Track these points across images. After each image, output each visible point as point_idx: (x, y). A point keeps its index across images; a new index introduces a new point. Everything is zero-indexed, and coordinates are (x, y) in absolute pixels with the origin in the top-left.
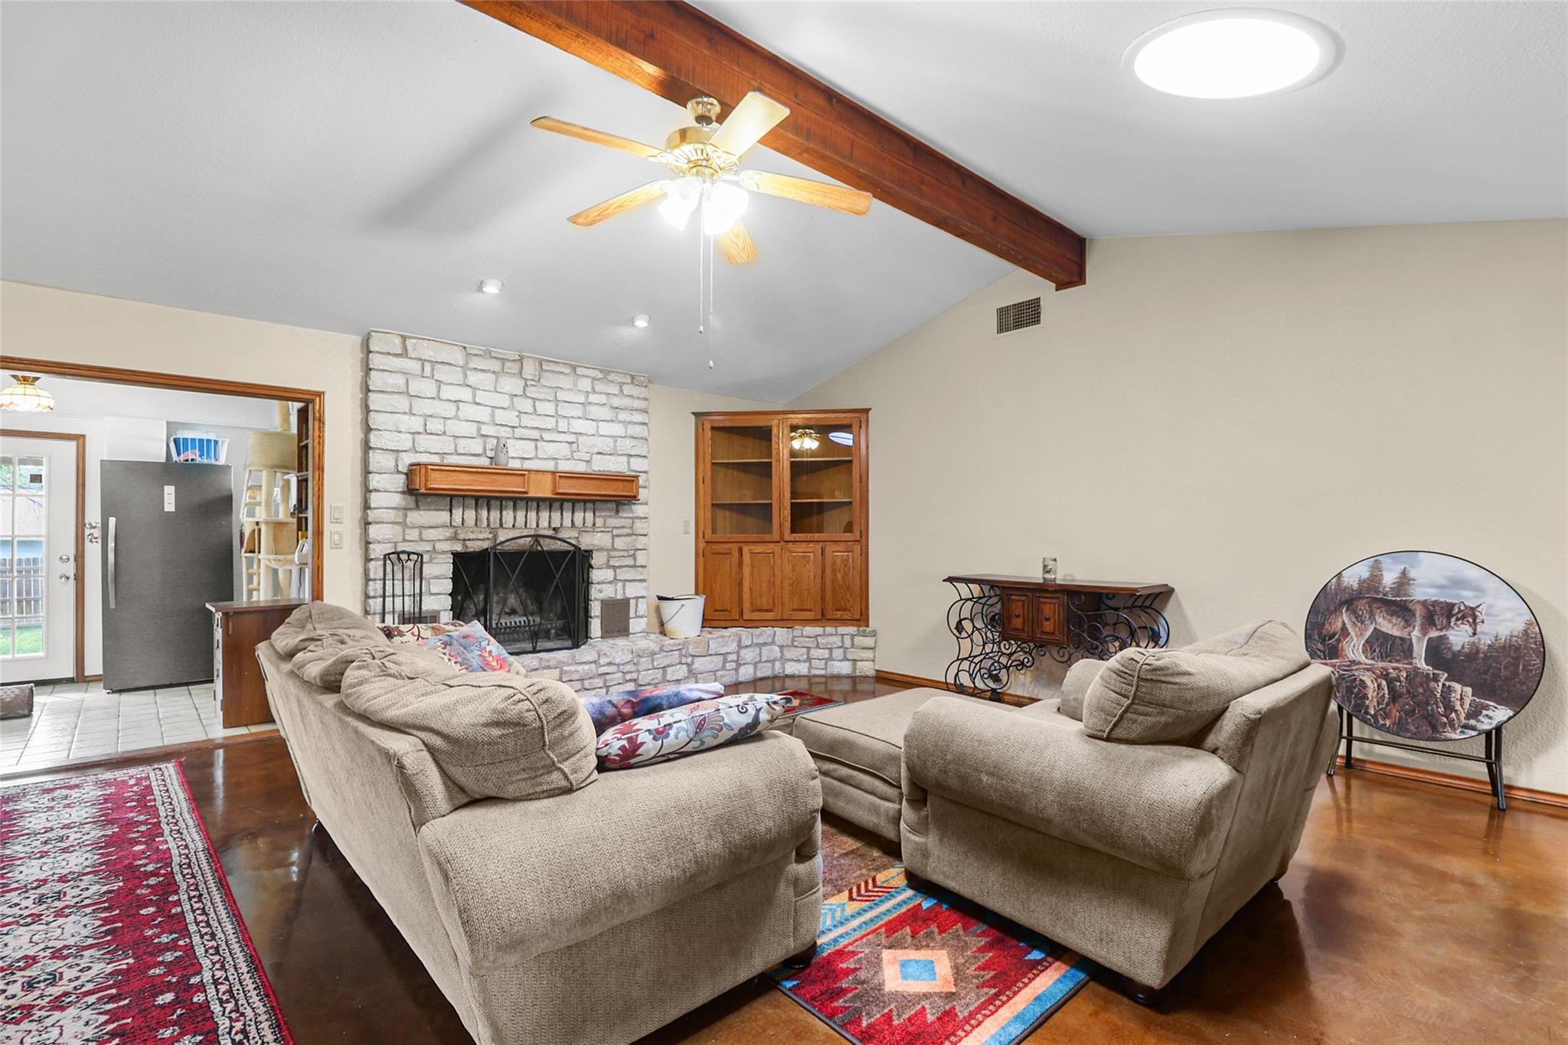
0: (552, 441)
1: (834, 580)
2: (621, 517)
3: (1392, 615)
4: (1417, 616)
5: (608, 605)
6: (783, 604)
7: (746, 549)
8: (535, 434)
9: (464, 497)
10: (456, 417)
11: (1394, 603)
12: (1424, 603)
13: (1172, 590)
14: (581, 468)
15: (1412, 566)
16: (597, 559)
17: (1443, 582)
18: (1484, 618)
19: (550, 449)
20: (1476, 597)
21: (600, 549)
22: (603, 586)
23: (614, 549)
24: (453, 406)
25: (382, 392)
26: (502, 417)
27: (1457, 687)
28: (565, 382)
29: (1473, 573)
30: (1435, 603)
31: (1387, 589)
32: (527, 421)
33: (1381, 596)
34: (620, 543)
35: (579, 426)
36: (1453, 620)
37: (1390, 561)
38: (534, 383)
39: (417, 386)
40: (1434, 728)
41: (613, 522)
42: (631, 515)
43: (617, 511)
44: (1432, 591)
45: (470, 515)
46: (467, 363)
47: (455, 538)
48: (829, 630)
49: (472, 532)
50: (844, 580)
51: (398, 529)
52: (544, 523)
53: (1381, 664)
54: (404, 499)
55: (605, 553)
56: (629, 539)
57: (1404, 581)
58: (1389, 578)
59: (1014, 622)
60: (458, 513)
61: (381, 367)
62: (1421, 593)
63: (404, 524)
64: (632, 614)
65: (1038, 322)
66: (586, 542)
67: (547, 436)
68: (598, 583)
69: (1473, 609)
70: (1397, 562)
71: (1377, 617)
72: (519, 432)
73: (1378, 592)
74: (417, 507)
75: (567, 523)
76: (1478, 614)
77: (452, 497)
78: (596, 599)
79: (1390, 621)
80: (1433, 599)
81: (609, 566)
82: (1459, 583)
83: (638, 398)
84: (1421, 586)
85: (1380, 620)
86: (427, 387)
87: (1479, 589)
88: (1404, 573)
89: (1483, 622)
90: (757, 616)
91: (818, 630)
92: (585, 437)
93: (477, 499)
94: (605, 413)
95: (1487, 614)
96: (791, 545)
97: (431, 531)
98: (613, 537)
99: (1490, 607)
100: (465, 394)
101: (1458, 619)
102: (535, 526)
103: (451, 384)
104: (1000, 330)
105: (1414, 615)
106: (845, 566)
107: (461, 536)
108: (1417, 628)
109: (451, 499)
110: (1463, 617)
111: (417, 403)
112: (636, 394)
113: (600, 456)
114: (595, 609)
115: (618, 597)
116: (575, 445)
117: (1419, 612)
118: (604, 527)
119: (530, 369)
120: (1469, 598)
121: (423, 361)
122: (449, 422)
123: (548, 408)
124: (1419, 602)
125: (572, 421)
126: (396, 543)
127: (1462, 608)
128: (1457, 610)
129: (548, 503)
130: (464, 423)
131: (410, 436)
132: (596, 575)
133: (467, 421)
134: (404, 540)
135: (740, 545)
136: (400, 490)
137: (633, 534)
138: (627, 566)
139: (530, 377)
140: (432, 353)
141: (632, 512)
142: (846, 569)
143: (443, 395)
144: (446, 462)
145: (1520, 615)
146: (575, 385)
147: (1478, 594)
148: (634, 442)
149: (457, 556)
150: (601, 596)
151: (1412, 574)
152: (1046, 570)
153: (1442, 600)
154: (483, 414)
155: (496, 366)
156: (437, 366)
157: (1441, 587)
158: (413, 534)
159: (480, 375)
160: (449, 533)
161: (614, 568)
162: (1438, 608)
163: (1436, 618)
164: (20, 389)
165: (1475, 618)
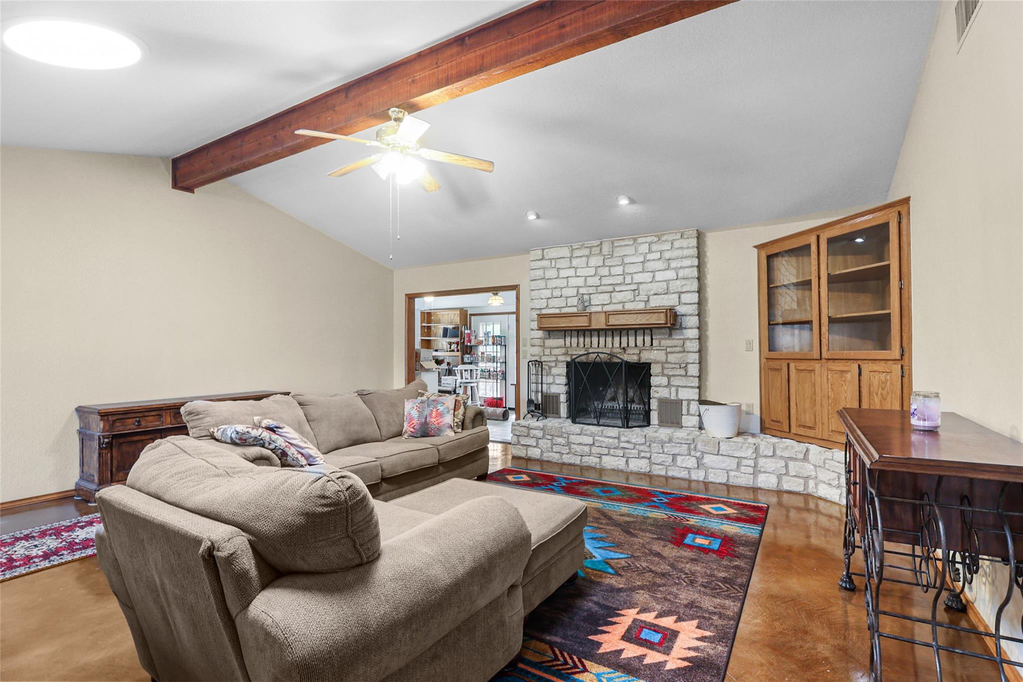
0: (621, 291)
2: (674, 339)
5: (662, 402)
6: (823, 424)
7: (792, 365)
8: (610, 288)
9: (571, 330)
10: (567, 286)
14: (641, 306)
16: (655, 369)
19: (618, 297)
21: (657, 362)
22: (660, 388)
23: (667, 362)
24: (565, 280)
25: (535, 280)
26: (591, 281)
28: (630, 251)
32: (605, 281)
34: (672, 358)
35: (638, 278)
38: (609, 256)
41: (668, 342)
42: (682, 337)
43: (670, 335)
45: (574, 340)
46: (572, 254)
47: (566, 354)
49: (576, 351)
51: (540, 349)
52: (617, 344)
54: (544, 333)
55: (660, 365)
56: (681, 355)
60: (568, 339)
61: (534, 268)
63: (543, 346)
64: (684, 411)
66: (646, 357)
67: (617, 289)
68: (655, 386)
72: (600, 289)
74: (550, 338)
75: (632, 344)
77: (565, 331)
78: (654, 398)
81: (663, 375)
83: (688, 248)
86: (552, 273)
92: (645, 285)
93: (578, 331)
96: (830, 363)
97: (556, 350)
98: (667, 354)
100: (571, 272)
102: (611, 346)
103: (565, 268)
106: (883, 389)
107: (570, 353)
109: (565, 332)
111: (549, 282)
112: (685, 245)
113: (655, 296)
114: (654, 404)
115: (672, 398)
116: (637, 291)
118: (659, 346)
119: (606, 249)
121: (551, 260)
122: (563, 290)
123: (619, 270)
125: (634, 276)
126: (541, 356)
129: (619, 332)
130: (571, 289)
131: (546, 300)
132: (654, 381)
133: (573, 287)
134: (544, 355)
135: (788, 361)
137: (684, 351)
138: (680, 375)
139: (607, 253)
140: (554, 254)
141: (683, 334)
143: (561, 276)
144: (562, 312)
146: (636, 250)
148: (684, 282)
149: (568, 364)
150: (657, 395)
154: (580, 282)
155: (586, 252)
156: (558, 260)
158: (547, 352)
159: (579, 260)
160: (563, 351)
161: (669, 377)
164: (494, 297)
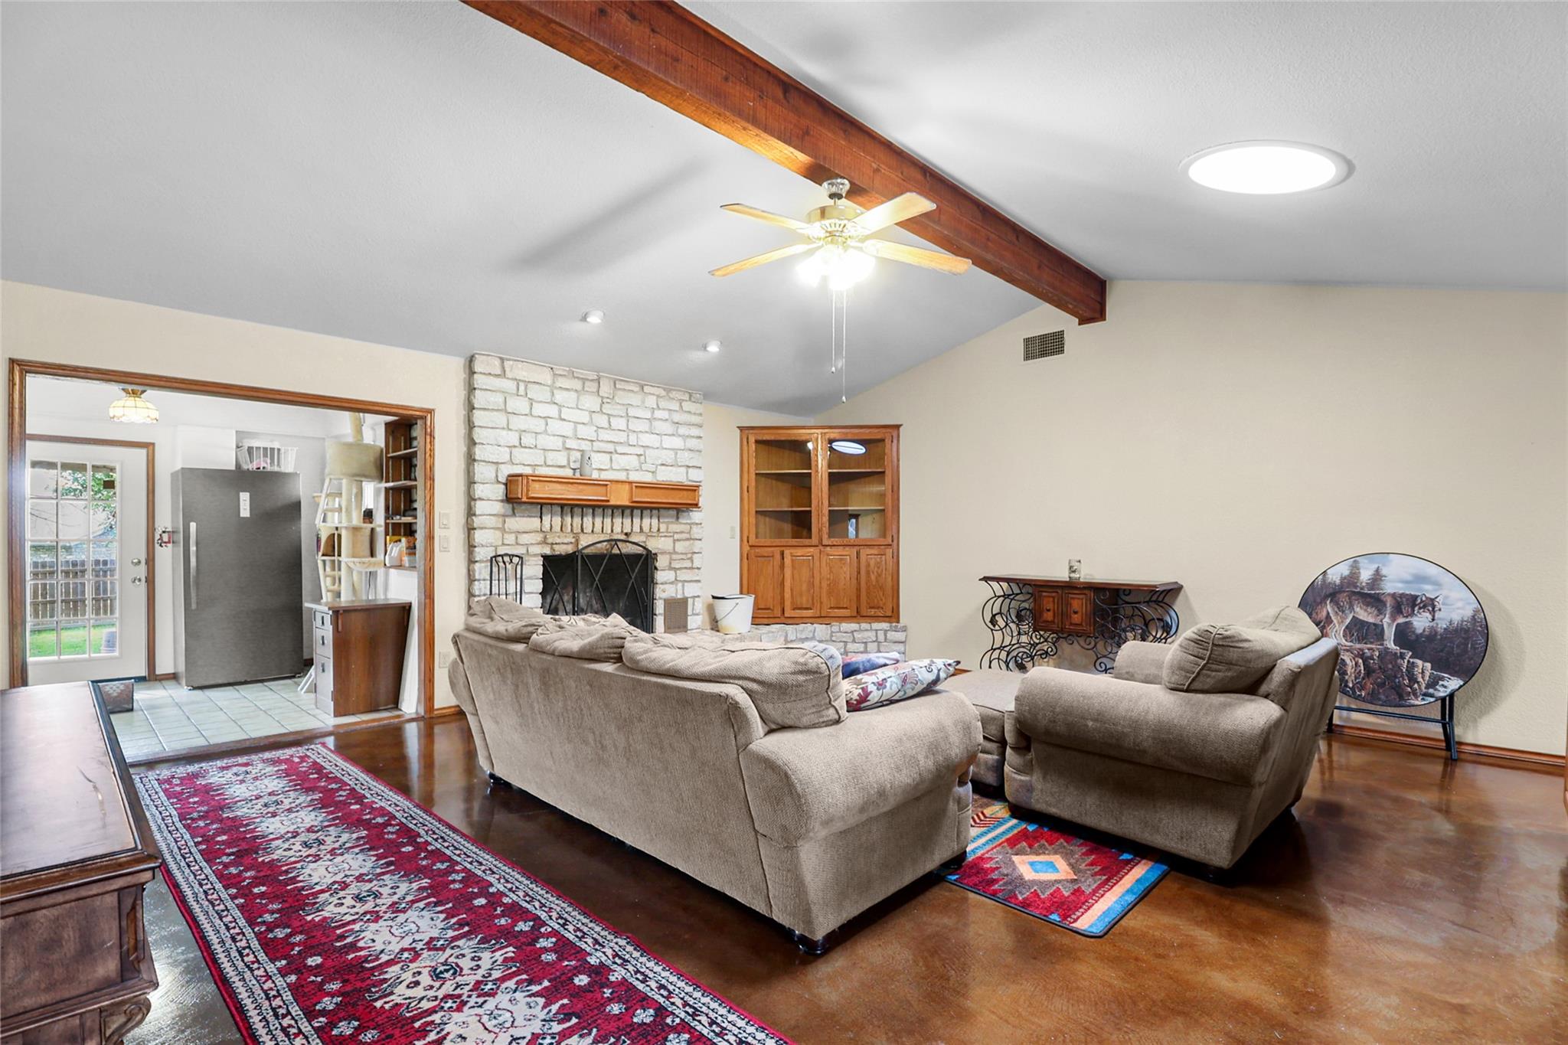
0: (624, 454)
1: (868, 580)
2: (681, 523)
3: (1367, 606)
4: (1388, 605)
5: (670, 603)
6: (821, 603)
7: (787, 552)
8: (610, 447)
9: (551, 504)
10: (546, 432)
11: (1369, 595)
12: (1393, 595)
13: (1181, 588)
14: (648, 478)
15: (1384, 565)
16: (661, 562)
17: (1409, 578)
18: (1441, 606)
19: (621, 461)
20: (1436, 590)
21: (663, 553)
22: (666, 587)
23: (675, 552)
24: (542, 422)
25: (485, 409)
26: (583, 432)
27: (1419, 662)
28: (635, 399)
29: (1433, 571)
30: (1402, 595)
31: (1364, 584)
32: (605, 435)
33: (1358, 590)
34: (680, 547)
35: (647, 439)
36: (1416, 608)
37: (1366, 561)
38: (609, 401)
39: (515, 404)
40: (1401, 697)
41: (674, 527)
42: (689, 522)
43: (678, 518)
44: (1400, 585)
45: (557, 520)
46: (554, 383)
47: (544, 542)
48: (864, 626)
49: (559, 537)
50: (877, 581)
51: (498, 533)
52: (617, 529)
53: (1358, 646)
54: (503, 507)
55: (668, 556)
56: (688, 543)
57: (1378, 577)
58: (1365, 575)
59: (1045, 615)
60: (547, 519)
61: (484, 387)
62: (1391, 587)
63: (503, 530)
64: (690, 612)
65: (1062, 351)
66: (653, 545)
67: (620, 449)
68: (662, 584)
69: (1433, 600)
70: (1372, 562)
71: (1355, 607)
72: (597, 445)
73: (1356, 587)
74: (514, 514)
75: (636, 528)
76: (1436, 603)
77: (542, 505)
78: (660, 598)
79: (1366, 610)
80: (1401, 592)
81: (671, 568)
82: (1421, 579)
83: (695, 414)
84: (1390, 581)
85: (1358, 609)
86: (519, 404)
87: (1437, 584)
88: (1377, 570)
89: (1440, 610)
90: (798, 613)
91: (854, 626)
92: (651, 450)
93: (562, 506)
94: (667, 428)
95: (1443, 604)
96: (828, 549)
97: (525, 535)
98: (674, 541)
99: (1446, 597)
100: (553, 411)
101: (1420, 608)
102: (609, 531)
103: (541, 402)
104: (1027, 358)
105: (1385, 605)
106: (879, 568)
107: (550, 541)
108: (1387, 616)
109: (542, 506)
110: (1424, 607)
111: (513, 419)
112: (693, 411)
113: (663, 467)
114: (660, 607)
115: (679, 597)
116: (643, 457)
117: (1389, 602)
118: (667, 532)
119: (606, 388)
120: (1429, 591)
121: (518, 381)
122: (539, 436)
123: (619, 423)
124: (1389, 594)
125: (640, 435)
126: (496, 547)
127: (1424, 599)
128: (1419, 601)
129: (620, 511)
130: (552, 437)
131: (508, 450)
132: (660, 576)
133: (554, 435)
134: (503, 544)
135: (782, 549)
136: (500, 498)
137: (691, 539)
138: (686, 568)
139: (606, 395)
140: (525, 374)
141: (690, 518)
142: (879, 571)
143: (534, 412)
144: (537, 473)
145: (1469, 604)
146: (643, 402)
147: (1437, 587)
148: (692, 455)
149: (545, 557)
150: (665, 595)
151: (1384, 572)
152: (1072, 570)
153: (1408, 592)
154: (567, 429)
155: (578, 385)
156: (529, 385)
157: (1407, 582)
158: (510, 539)
159: (565, 393)
160: (539, 537)
161: (675, 569)
162: (1404, 599)
163: (1403, 607)
164: (131, 401)
165: (1434, 607)
